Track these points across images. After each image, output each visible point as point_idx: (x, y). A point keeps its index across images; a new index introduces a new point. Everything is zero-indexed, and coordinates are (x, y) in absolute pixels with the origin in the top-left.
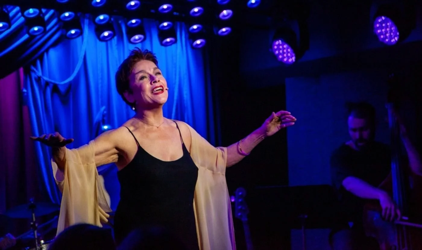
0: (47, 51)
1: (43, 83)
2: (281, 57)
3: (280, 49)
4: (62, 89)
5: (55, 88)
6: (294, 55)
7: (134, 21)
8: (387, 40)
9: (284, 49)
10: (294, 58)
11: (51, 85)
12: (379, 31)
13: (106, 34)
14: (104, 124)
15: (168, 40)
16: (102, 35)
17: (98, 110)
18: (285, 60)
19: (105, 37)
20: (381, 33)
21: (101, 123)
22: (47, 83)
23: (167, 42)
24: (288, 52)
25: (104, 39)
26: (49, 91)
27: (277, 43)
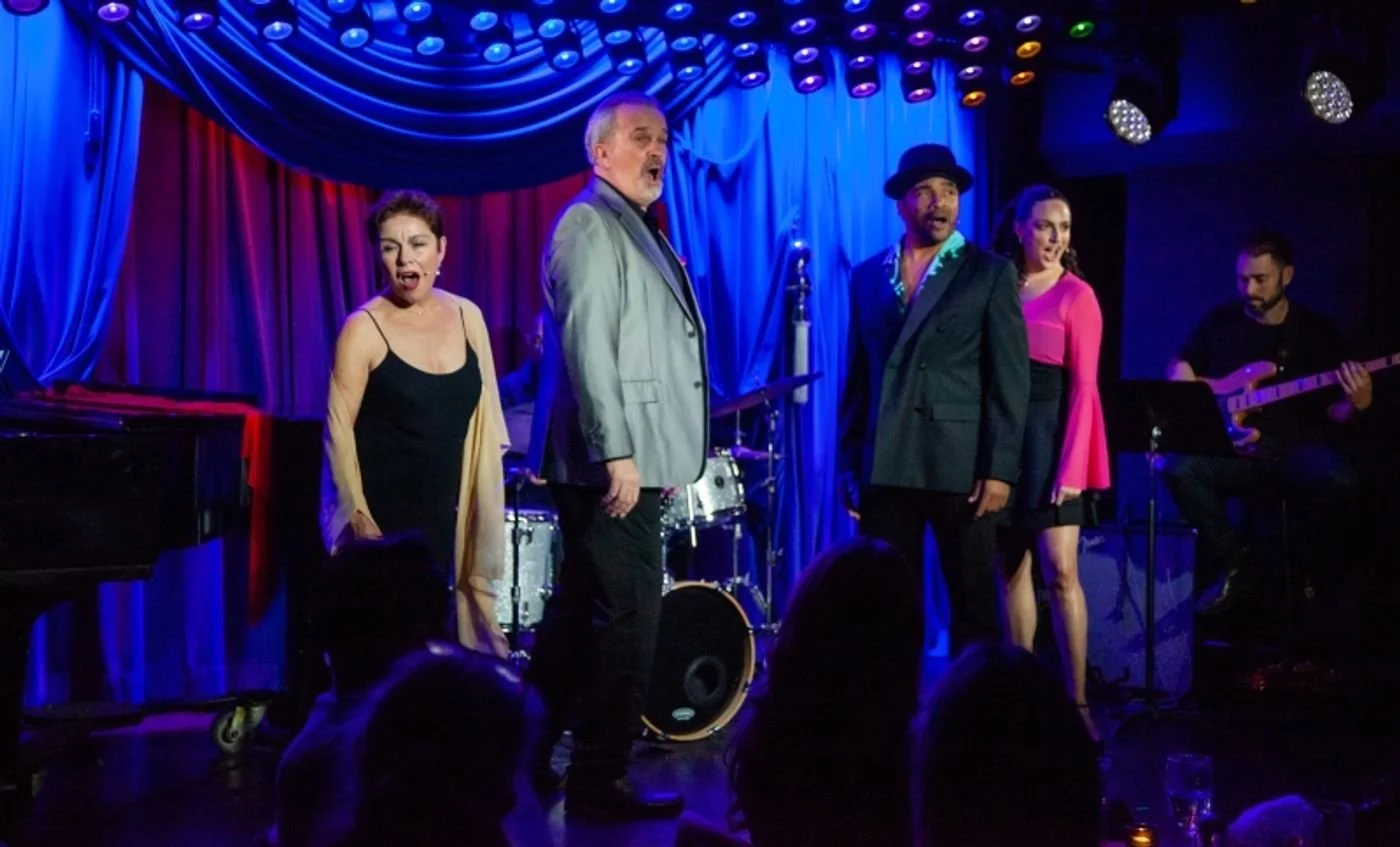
0: (702, 104)
1: (693, 162)
2: (1123, 129)
3: (1123, 116)
4: (725, 173)
5: (713, 172)
6: (1149, 127)
7: (861, 59)
8: (1329, 114)
9: (1130, 115)
10: (1148, 134)
11: (707, 166)
12: (1315, 97)
13: (810, 80)
14: (795, 238)
15: (919, 92)
16: (802, 83)
17: (785, 212)
18: (1131, 135)
19: (807, 85)
20: (1318, 102)
21: (790, 237)
22: (700, 163)
23: (917, 96)
24: (1137, 123)
25: (805, 90)
26: (702, 175)
27: (1119, 104)
